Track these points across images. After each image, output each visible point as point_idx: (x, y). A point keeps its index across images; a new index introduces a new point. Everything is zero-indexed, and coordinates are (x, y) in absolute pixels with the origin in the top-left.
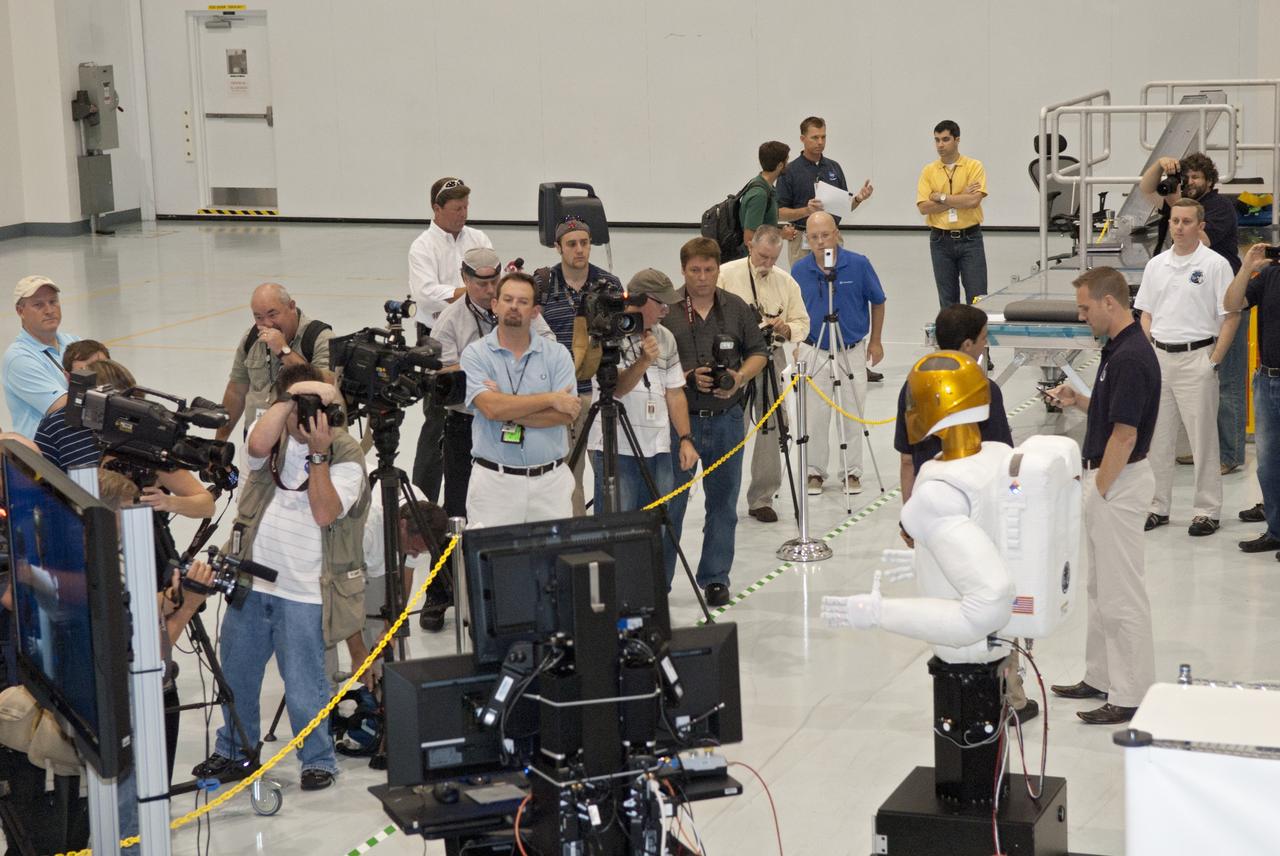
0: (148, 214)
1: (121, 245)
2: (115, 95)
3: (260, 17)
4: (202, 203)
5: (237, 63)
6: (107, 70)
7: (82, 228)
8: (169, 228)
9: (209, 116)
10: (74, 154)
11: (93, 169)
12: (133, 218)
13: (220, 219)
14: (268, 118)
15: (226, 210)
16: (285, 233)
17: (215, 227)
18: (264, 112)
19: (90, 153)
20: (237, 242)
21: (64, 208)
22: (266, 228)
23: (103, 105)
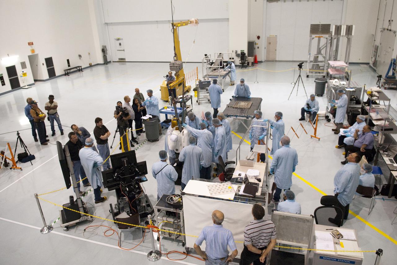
0: (112, 61)
1: (109, 65)
2: (106, 49)
3: (122, 39)
4: (117, 60)
5: (120, 44)
6: (105, 46)
7: (104, 64)
8: (114, 63)
9: (118, 50)
10: (103, 56)
11: (105, 57)
12: (110, 62)
13: (120, 62)
14: (124, 50)
15: (120, 61)
16: (126, 63)
17: (119, 63)
18: (123, 50)
19: (104, 55)
20: (123, 64)
21: (102, 61)
22: (125, 63)
23: (105, 50)
